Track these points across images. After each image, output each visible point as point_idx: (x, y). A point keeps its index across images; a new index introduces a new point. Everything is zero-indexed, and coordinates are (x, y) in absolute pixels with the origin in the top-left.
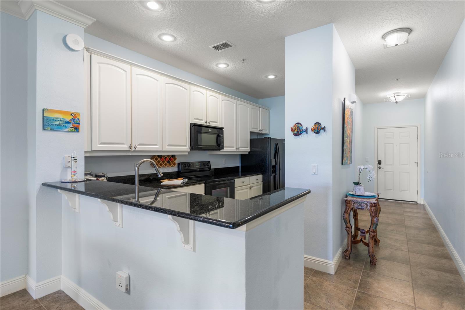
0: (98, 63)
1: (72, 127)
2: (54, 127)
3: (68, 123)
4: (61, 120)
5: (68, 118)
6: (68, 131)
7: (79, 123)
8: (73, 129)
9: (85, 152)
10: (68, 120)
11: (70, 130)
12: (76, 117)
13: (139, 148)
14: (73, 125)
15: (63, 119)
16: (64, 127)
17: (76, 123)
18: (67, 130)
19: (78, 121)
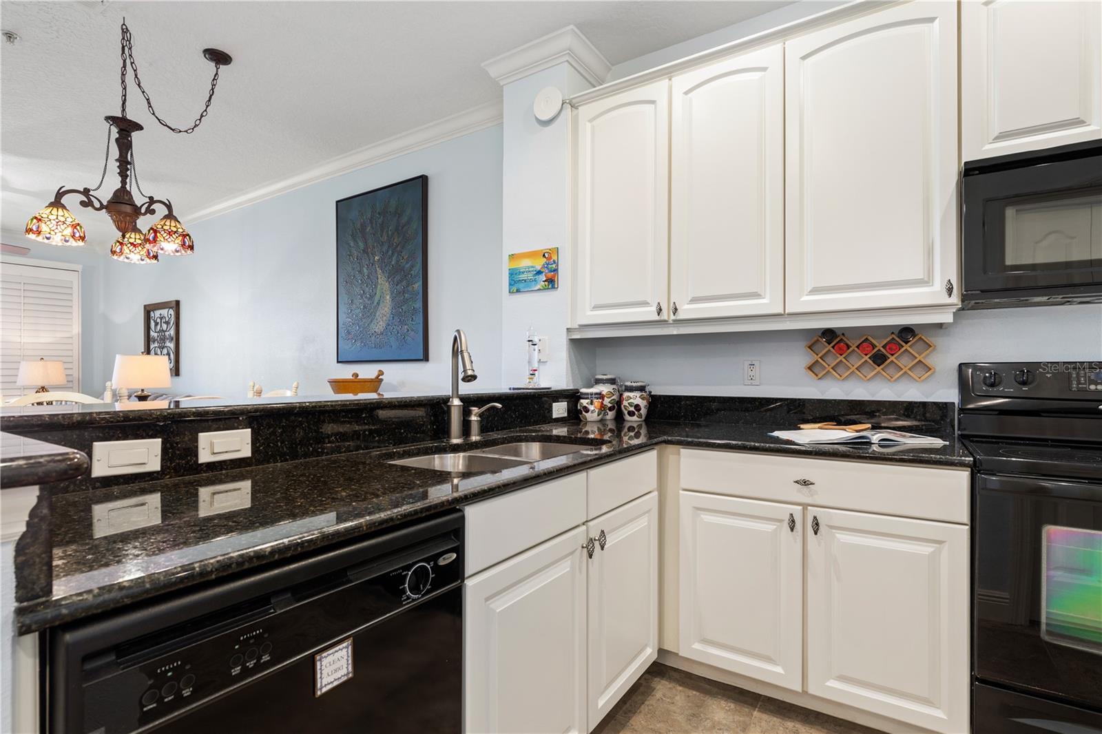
0: (590, 121)
1: (545, 281)
2: (521, 286)
3: (539, 273)
4: (530, 269)
5: (539, 263)
6: (539, 290)
7: (556, 270)
8: (546, 283)
9: (567, 329)
10: (539, 268)
11: (541, 288)
12: (551, 258)
13: (688, 310)
14: (546, 276)
15: (532, 267)
16: (534, 282)
17: (551, 271)
18: (538, 287)
19: (554, 266)
